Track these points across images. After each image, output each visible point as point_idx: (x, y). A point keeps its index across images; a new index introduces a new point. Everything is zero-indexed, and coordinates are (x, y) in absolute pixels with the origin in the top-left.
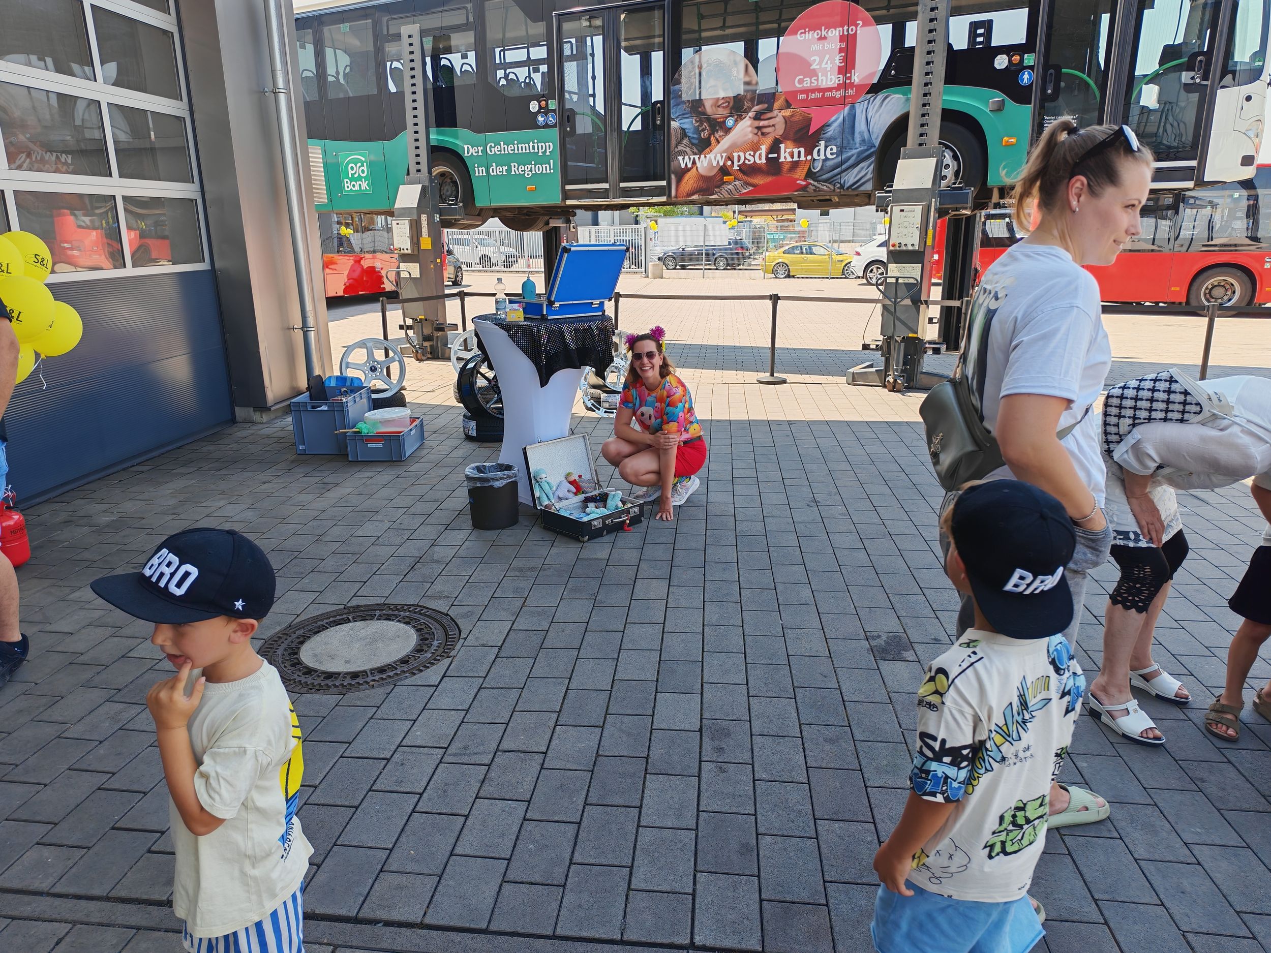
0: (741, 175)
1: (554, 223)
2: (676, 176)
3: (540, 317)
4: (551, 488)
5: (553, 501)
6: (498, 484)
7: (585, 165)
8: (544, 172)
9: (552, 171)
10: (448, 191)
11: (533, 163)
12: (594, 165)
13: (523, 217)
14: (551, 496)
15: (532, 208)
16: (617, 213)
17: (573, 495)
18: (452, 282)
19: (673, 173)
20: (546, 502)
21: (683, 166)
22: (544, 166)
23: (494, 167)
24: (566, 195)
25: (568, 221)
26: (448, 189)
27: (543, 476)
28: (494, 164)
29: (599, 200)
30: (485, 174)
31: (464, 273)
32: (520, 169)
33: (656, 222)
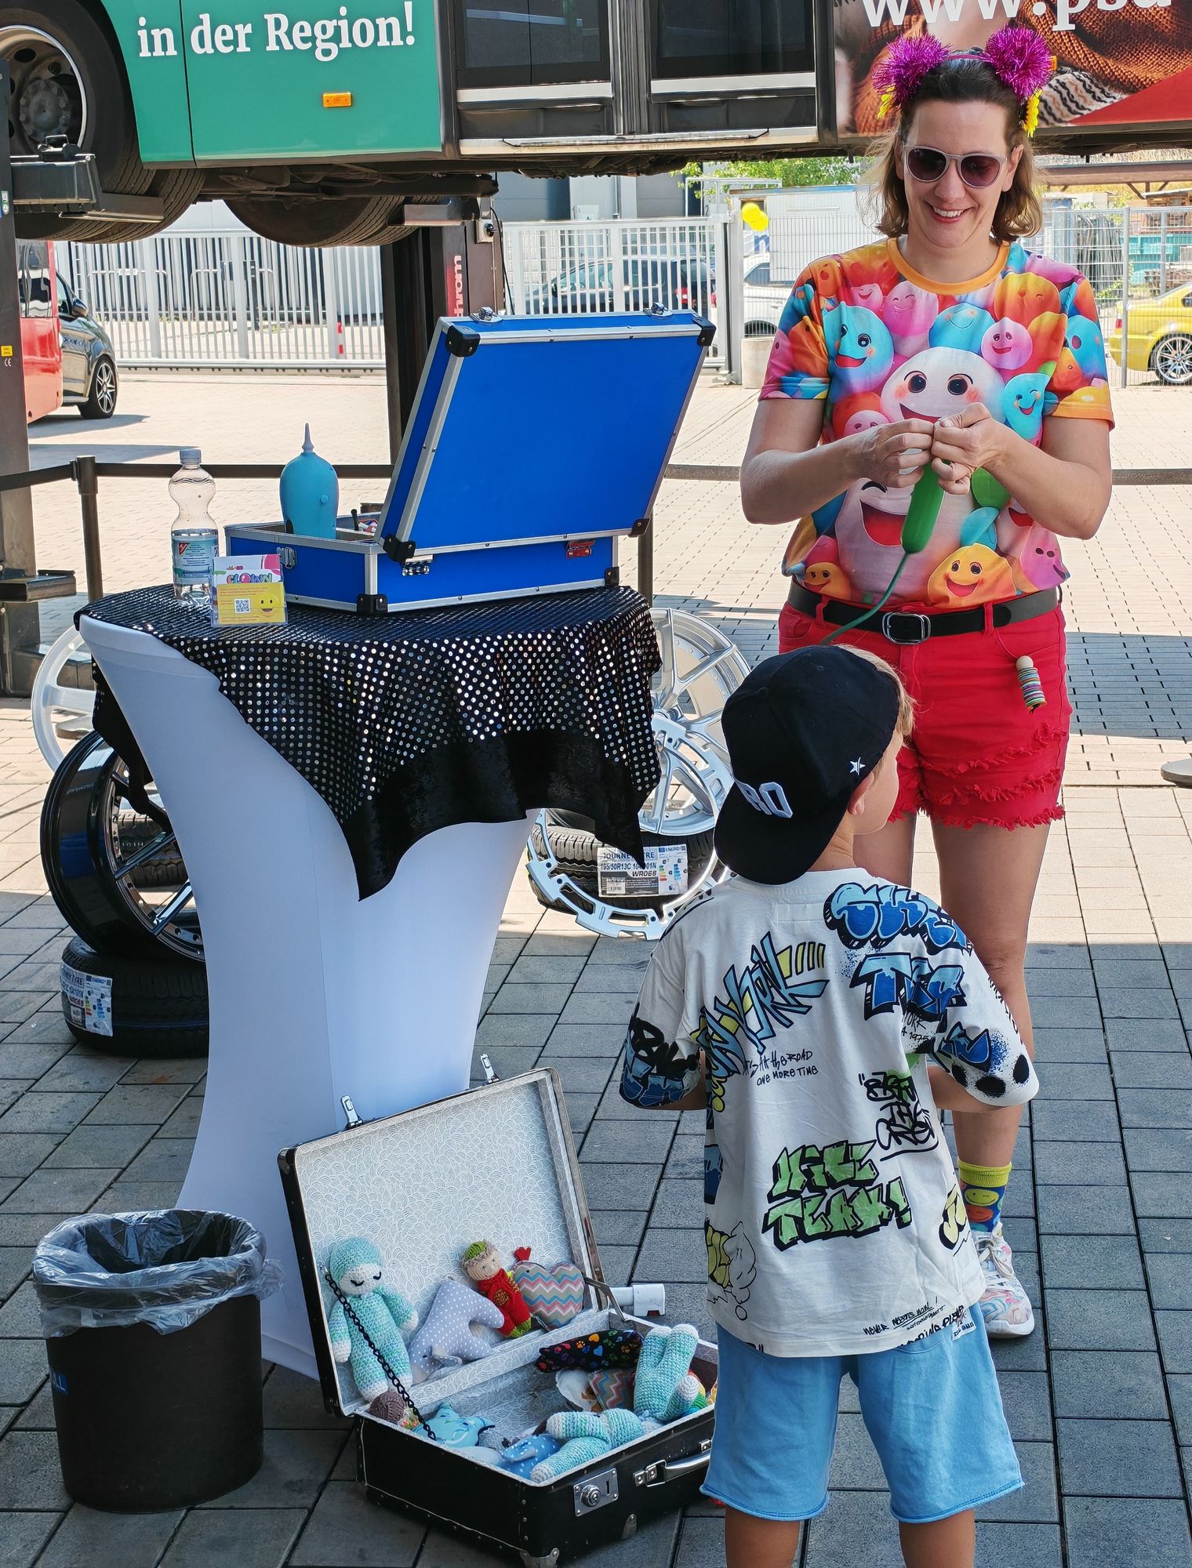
0: (1081, 51)
1: (416, 218)
2: (851, 56)
3: (352, 607)
4: (398, 1319)
5: (406, 1380)
6: (173, 1317)
7: (523, 17)
8: (383, 42)
9: (410, 40)
10: (41, 109)
11: (343, 11)
12: (558, 21)
13: (313, 198)
14: (399, 1354)
15: (340, 168)
16: (629, 182)
17: (492, 1337)
18: (81, 406)
19: (841, 45)
20: (380, 1386)
21: (875, 20)
22: (382, 22)
23: (206, 27)
24: (461, 123)
25: (469, 211)
26: (42, 105)
27: (366, 1270)
28: (206, 18)
29: (579, 139)
30: (172, 51)
31: (120, 376)
32: (297, 35)
33: (761, 204)
